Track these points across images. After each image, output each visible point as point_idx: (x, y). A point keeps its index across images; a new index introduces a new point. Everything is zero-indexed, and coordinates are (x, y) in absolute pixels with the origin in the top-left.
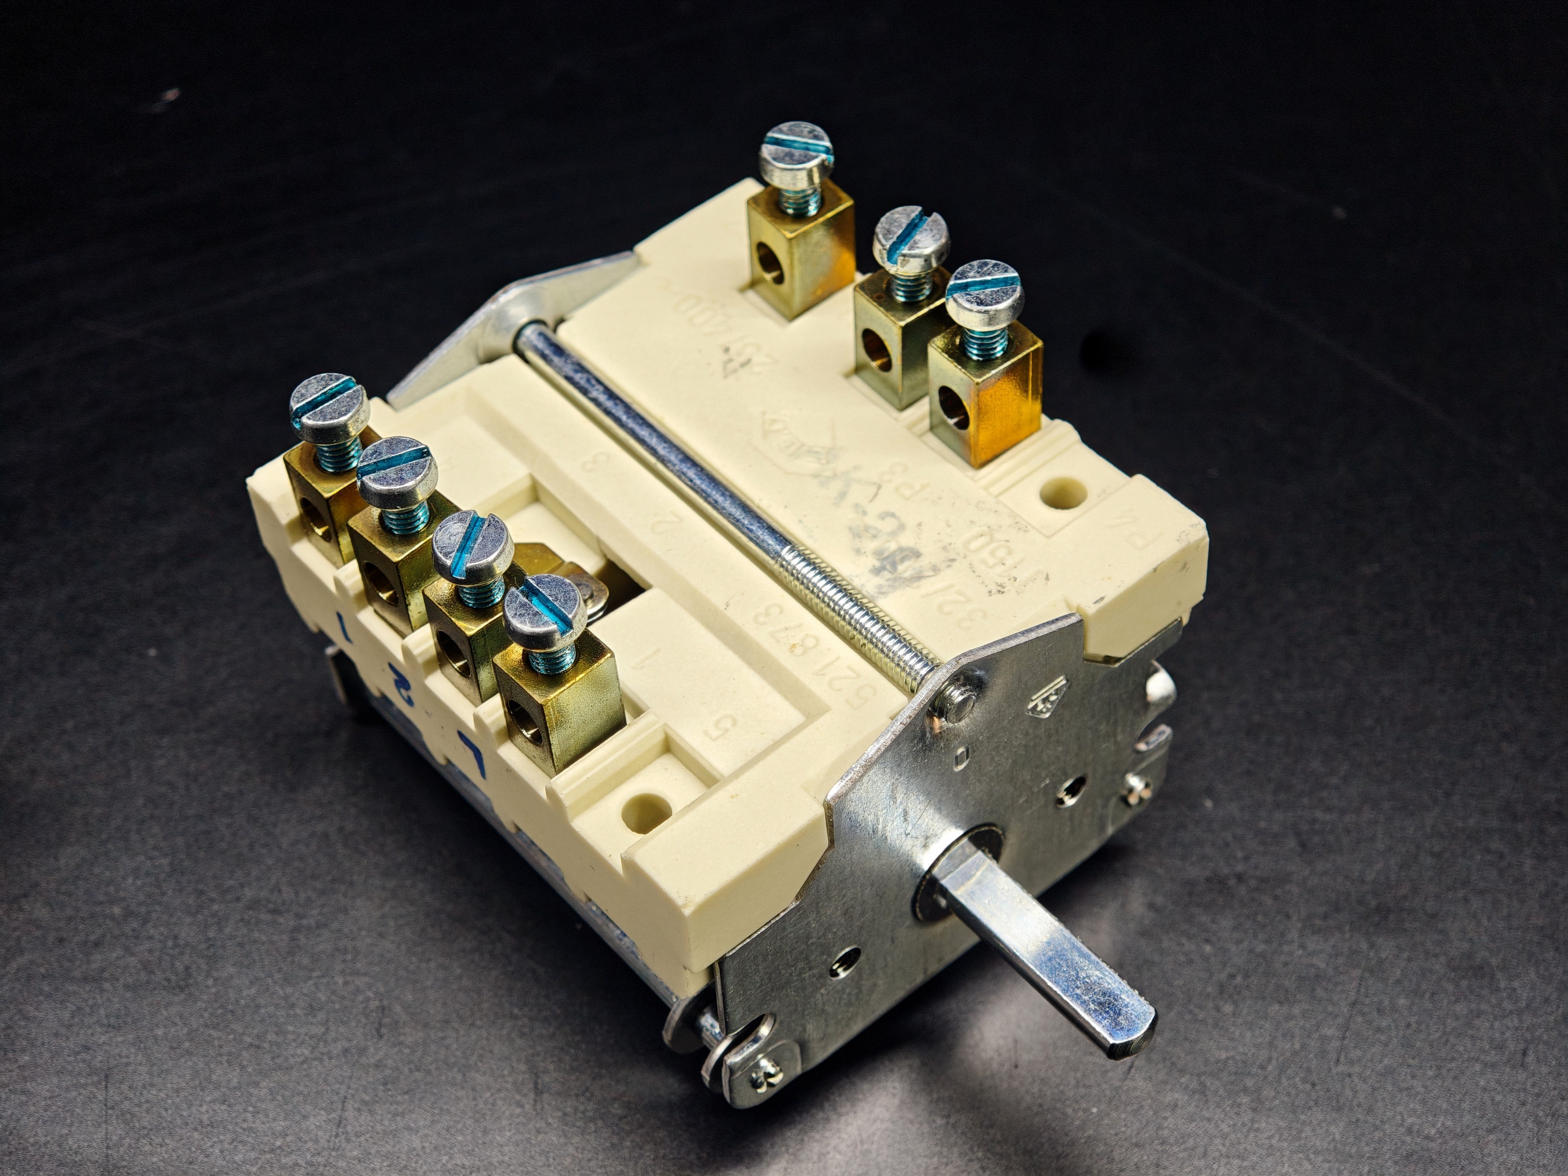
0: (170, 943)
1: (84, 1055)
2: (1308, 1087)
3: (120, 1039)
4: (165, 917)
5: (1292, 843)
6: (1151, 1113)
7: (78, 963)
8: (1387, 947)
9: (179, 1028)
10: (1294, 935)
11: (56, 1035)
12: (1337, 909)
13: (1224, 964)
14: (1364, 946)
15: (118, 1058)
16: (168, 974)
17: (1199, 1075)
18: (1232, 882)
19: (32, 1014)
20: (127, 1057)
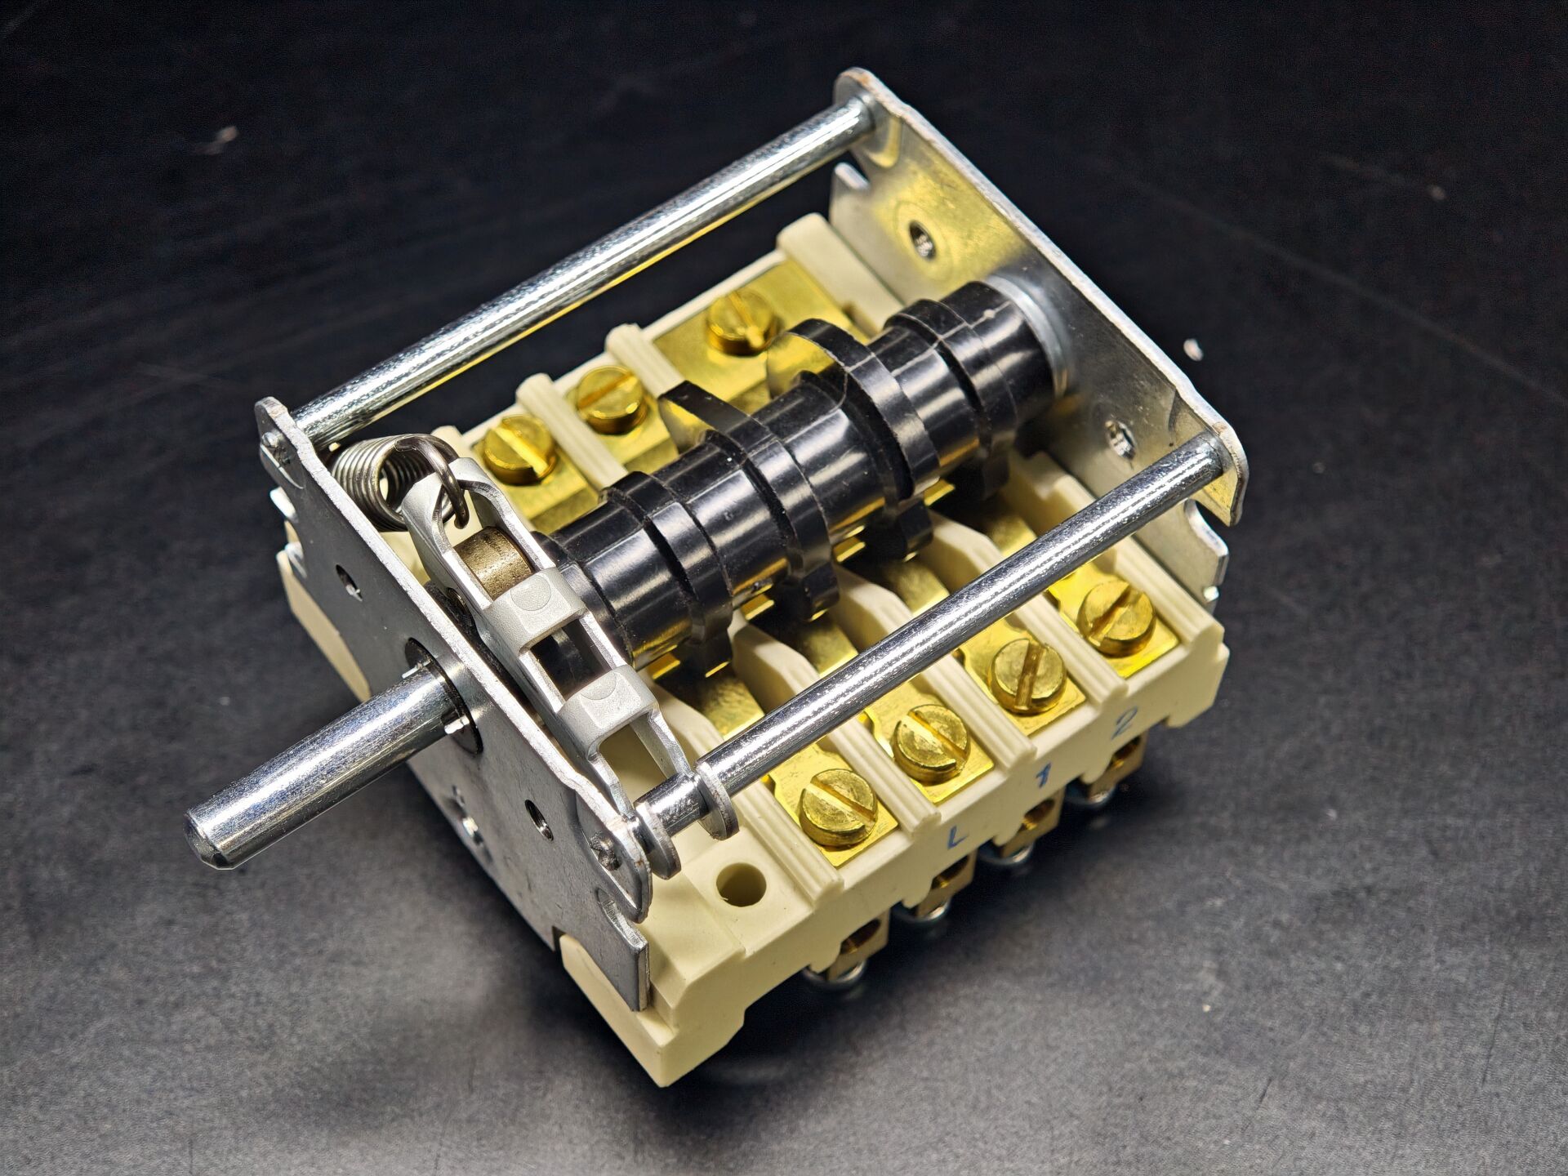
0: (252, 1000)
1: (167, 1121)
2: (1455, 1109)
3: (204, 1102)
4: (246, 974)
5: (1423, 851)
6: (1287, 1143)
7: (157, 1025)
8: (1530, 958)
9: (263, 1088)
10: (1431, 948)
11: (138, 1102)
12: (1475, 920)
13: (1358, 983)
14: (1507, 958)
15: (202, 1121)
16: (252, 1034)
17: (1336, 1101)
18: (1362, 895)
19: (112, 1080)
20: (212, 1121)
